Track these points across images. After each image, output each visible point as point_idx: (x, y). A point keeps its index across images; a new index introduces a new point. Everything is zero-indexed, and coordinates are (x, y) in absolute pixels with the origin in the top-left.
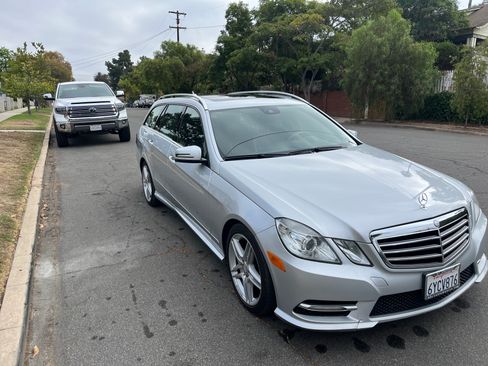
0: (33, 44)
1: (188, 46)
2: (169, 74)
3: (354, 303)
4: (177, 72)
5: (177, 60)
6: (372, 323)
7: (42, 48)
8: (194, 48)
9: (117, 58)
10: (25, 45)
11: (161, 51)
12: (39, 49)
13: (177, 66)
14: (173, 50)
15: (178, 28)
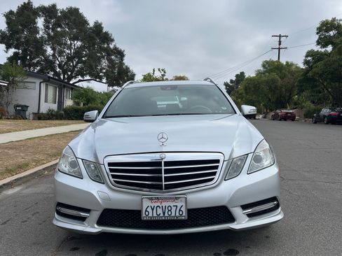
0: (159, 70)
1: (287, 63)
2: (266, 88)
3: (88, 211)
4: (273, 86)
5: (274, 75)
6: (96, 229)
7: (165, 72)
8: (292, 65)
9: (234, 79)
10: (154, 70)
11: (262, 69)
12: (163, 73)
13: (273, 81)
14: (273, 68)
15: (279, 49)
